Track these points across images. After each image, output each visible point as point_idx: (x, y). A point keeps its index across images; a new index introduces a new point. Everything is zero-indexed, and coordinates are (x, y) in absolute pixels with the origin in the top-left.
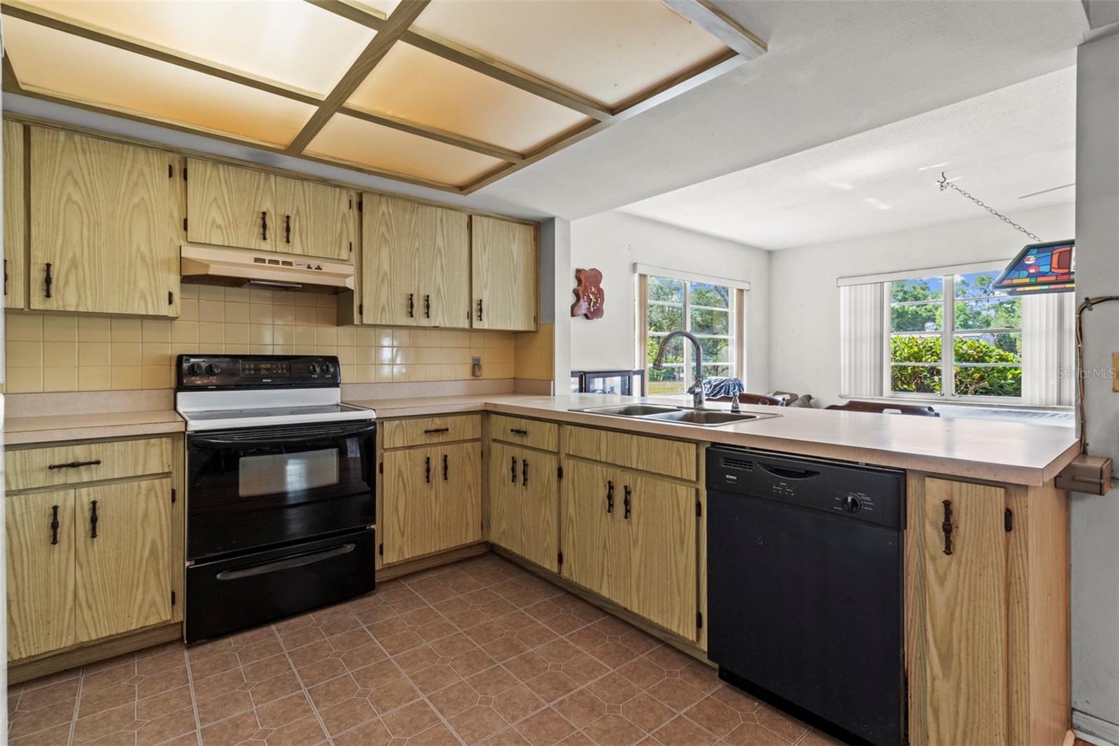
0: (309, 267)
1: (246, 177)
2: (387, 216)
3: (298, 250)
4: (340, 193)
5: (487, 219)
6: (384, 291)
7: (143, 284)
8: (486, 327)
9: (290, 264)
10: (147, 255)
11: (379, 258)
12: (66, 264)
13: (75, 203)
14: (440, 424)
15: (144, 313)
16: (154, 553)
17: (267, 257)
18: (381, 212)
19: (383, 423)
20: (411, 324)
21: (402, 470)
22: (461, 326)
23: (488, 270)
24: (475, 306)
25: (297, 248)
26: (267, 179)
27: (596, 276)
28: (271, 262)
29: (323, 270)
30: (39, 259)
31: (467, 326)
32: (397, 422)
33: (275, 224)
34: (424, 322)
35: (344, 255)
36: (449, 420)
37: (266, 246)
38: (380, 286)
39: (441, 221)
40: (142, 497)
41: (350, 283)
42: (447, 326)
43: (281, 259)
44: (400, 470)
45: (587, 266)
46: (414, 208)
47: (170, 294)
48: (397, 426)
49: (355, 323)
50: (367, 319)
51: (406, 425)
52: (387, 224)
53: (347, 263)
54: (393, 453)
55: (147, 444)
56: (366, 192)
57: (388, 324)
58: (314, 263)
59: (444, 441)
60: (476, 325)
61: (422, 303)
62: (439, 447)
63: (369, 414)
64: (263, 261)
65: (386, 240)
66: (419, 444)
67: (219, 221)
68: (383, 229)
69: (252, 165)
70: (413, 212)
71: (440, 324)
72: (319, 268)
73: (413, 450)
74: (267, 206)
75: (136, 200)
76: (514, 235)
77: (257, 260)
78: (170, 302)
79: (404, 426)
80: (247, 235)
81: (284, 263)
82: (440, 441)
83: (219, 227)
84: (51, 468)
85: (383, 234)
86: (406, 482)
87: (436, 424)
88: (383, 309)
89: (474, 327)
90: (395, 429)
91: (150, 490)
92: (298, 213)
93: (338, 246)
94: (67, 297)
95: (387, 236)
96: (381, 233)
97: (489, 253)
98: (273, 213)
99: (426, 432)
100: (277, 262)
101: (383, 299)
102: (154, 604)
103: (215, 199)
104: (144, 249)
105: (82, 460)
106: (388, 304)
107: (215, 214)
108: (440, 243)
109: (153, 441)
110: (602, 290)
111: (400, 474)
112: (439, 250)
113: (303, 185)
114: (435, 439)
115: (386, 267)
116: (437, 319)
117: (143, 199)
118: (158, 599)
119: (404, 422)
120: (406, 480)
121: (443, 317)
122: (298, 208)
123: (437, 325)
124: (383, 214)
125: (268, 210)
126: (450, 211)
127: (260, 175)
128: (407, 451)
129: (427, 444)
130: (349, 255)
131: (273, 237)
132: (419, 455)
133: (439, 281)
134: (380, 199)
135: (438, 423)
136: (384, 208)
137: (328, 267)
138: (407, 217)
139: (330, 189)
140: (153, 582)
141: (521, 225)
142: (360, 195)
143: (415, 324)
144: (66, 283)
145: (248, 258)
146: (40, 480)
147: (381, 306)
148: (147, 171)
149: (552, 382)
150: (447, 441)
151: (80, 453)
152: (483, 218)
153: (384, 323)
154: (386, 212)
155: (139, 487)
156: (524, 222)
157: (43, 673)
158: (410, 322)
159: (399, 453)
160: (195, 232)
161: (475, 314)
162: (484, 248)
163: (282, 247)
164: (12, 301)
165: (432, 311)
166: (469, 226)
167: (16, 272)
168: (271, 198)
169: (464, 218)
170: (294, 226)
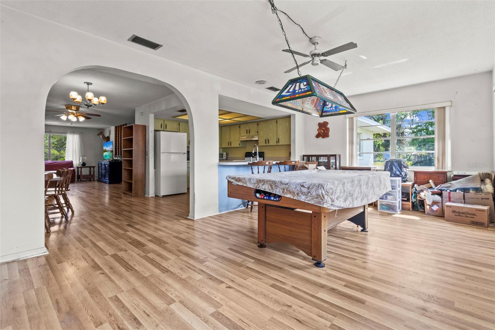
0: (252, 137)
1: (246, 125)
3: (251, 135)
4: (256, 123)
7: (237, 143)
8: (280, 144)
10: (237, 139)
11: (261, 133)
12: (232, 141)
13: (233, 134)
22: (275, 145)
23: (281, 131)
24: (278, 140)
27: (325, 124)
29: (254, 137)
30: (230, 141)
33: (248, 131)
34: (268, 145)
37: (247, 135)
38: (261, 138)
39: (271, 123)
41: (256, 139)
42: (273, 145)
43: (249, 136)
47: (240, 144)
50: (260, 145)
52: (262, 127)
57: (262, 145)
60: (278, 144)
61: (268, 141)
64: (247, 137)
65: (262, 129)
69: (246, 123)
74: (248, 129)
80: (245, 134)
92: (251, 128)
103: (243, 129)
107: (243, 132)
108: (271, 127)
110: (328, 128)
112: (271, 129)
115: (262, 135)
116: (271, 144)
117: (237, 132)
126: (273, 120)
130: (257, 134)
131: (248, 133)
133: (271, 135)
134: (261, 122)
138: (265, 124)
142: (259, 122)
144: (232, 144)
145: (245, 137)
147: (261, 142)
148: (237, 128)
152: (280, 120)
158: (266, 145)
160: (241, 135)
161: (278, 142)
162: (280, 126)
163: (249, 135)
164: (229, 147)
165: (270, 142)
166: (277, 122)
167: (229, 143)
168: (248, 127)
169: (276, 120)
170: (250, 131)
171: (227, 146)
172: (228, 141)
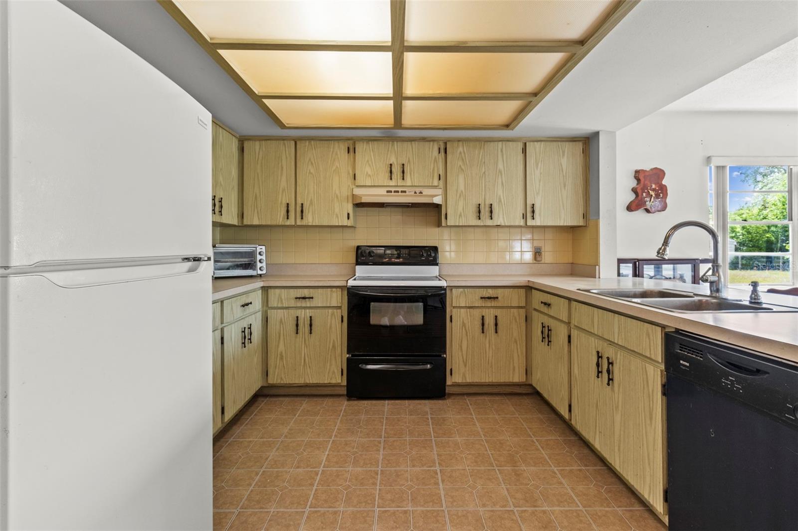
0: (415, 193)
1: (382, 146)
2: (463, 154)
3: (409, 183)
4: (433, 144)
5: (539, 143)
6: (461, 203)
7: (337, 210)
8: (538, 224)
9: (405, 192)
10: (339, 195)
11: (458, 182)
12: (309, 202)
13: (312, 173)
14: (493, 294)
15: (337, 224)
16: (334, 346)
17: (393, 189)
18: (459, 152)
19: (452, 289)
20: (479, 225)
21: (465, 322)
22: (517, 224)
23: (540, 181)
24: (529, 209)
25: (408, 182)
26: (393, 145)
27: (659, 174)
28: (395, 192)
29: (423, 194)
30: (299, 202)
31: (522, 223)
32: (462, 290)
33: (397, 170)
34: (489, 222)
35: (436, 183)
36: (500, 291)
37: (392, 183)
38: (458, 200)
39: (502, 151)
40: (329, 317)
41: (437, 200)
42: (507, 224)
43: (400, 190)
44: (463, 322)
45: (647, 166)
46: (481, 145)
47: (348, 214)
48: (461, 292)
49: (443, 225)
50: (450, 222)
51: (468, 292)
52: (463, 160)
53: (438, 187)
54: (459, 310)
55: (332, 291)
56: (449, 141)
57: (464, 225)
58: (418, 190)
59: (495, 305)
60: (530, 222)
61: (488, 209)
62: (492, 310)
63: (443, 283)
64: (391, 192)
65: (462, 169)
66: (477, 305)
67: (370, 173)
68: (460, 163)
69: (386, 138)
70: (481, 148)
71: (501, 223)
72: (421, 193)
73: (472, 310)
74: (393, 160)
75: (334, 168)
76: (564, 152)
77: (388, 192)
78: (348, 218)
79: (466, 293)
80: (383, 179)
81: (402, 192)
82: (493, 305)
83: (370, 176)
84: (296, 298)
85: (460, 166)
86: (468, 331)
87: (489, 293)
88: (460, 215)
89: (528, 224)
90: (460, 294)
91: (333, 314)
92: (409, 161)
93: (431, 177)
94: (309, 220)
95: (463, 167)
96: (459, 165)
97: (541, 168)
98: (396, 163)
99: (481, 298)
100: (398, 192)
101: (460, 209)
102: (334, 372)
103: (368, 161)
104: (337, 192)
105: (307, 296)
106: (464, 212)
107: (368, 170)
108: (500, 166)
109: (334, 290)
110: (665, 186)
111: (464, 324)
112: (500, 172)
113: (411, 144)
114: (489, 303)
115: (461, 188)
116: (499, 219)
117: (337, 167)
118: (336, 371)
119: (466, 290)
120: (467, 328)
121: (503, 218)
122: (409, 159)
123: (499, 224)
124: (460, 153)
125: (393, 162)
126: (508, 143)
127: (389, 143)
128: (468, 310)
129: (482, 307)
130: (439, 183)
131: (396, 178)
132: (477, 313)
133: (500, 192)
134: (458, 144)
135: (491, 293)
136: (461, 149)
137: (426, 192)
138: (477, 152)
139: (427, 143)
140: (333, 362)
141: (571, 143)
142: (446, 144)
143: (482, 224)
144: (309, 212)
145: (383, 191)
146: (293, 303)
147: (459, 213)
148: (338, 153)
149: (597, 267)
150: (497, 305)
151: (306, 293)
152: (536, 143)
153: (461, 224)
154: (462, 151)
155: (328, 312)
156: (573, 139)
157: (295, 393)
158: (479, 223)
159: (462, 310)
160: (360, 180)
161: (529, 215)
162: (537, 165)
163: (400, 183)
164: (291, 222)
165: (495, 215)
166: (524, 151)
167: (292, 208)
168: (395, 155)
169: (520, 146)
170: (407, 169)
171: (280, 219)
172: (286, 197)
